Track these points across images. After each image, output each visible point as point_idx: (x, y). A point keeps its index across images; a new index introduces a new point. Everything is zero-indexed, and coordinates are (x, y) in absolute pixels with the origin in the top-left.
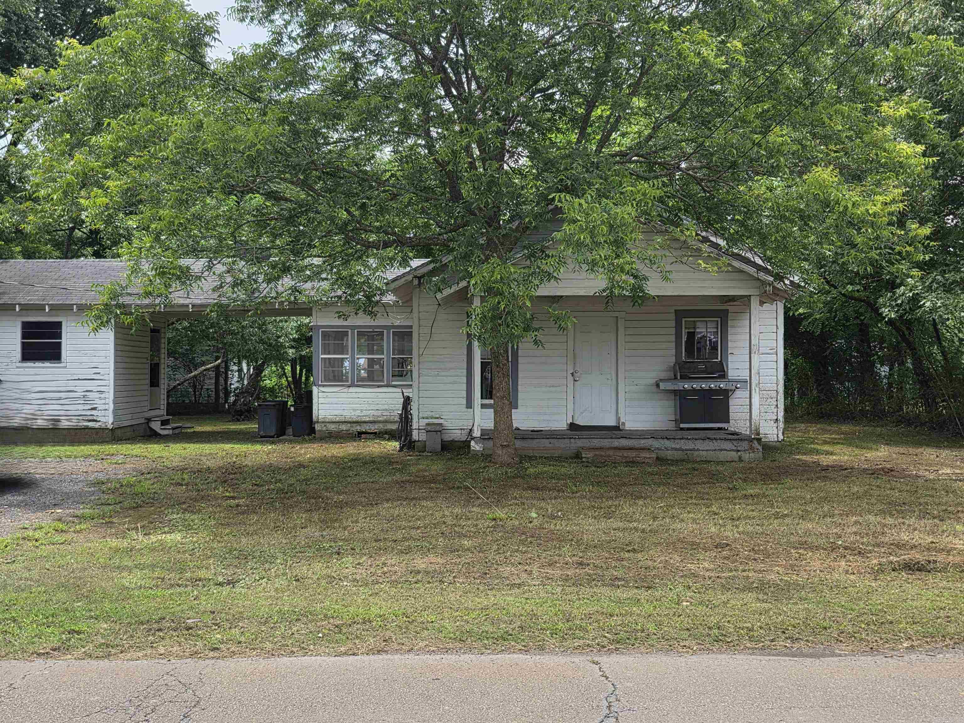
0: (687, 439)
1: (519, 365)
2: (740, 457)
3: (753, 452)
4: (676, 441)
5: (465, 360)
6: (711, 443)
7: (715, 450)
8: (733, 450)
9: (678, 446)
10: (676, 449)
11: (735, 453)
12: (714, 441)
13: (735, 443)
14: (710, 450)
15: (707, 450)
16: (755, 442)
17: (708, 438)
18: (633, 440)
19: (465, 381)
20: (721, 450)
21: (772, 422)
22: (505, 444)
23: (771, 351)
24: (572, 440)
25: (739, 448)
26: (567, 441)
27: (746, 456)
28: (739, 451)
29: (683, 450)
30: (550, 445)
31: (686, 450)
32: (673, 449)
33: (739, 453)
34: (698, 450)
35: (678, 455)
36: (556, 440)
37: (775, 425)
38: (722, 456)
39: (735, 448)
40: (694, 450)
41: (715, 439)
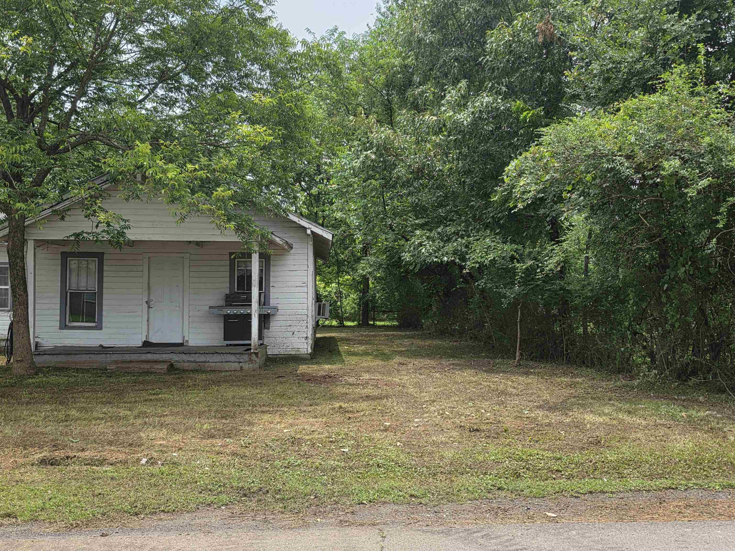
0: (200, 353)
1: (104, 295)
2: (241, 368)
3: (252, 363)
4: (192, 355)
5: (59, 291)
6: (219, 356)
7: (222, 362)
8: (236, 362)
9: (193, 360)
10: (192, 362)
11: (237, 364)
12: (222, 355)
13: (238, 356)
14: (218, 362)
15: (216, 362)
16: (253, 355)
17: (217, 353)
18: (158, 355)
19: (59, 308)
20: (227, 362)
21: (304, 339)
22: (19, 359)
23: (303, 285)
24: (108, 355)
25: (241, 360)
26: (104, 356)
27: (246, 366)
28: (240, 362)
29: (197, 362)
30: (90, 359)
31: (199, 362)
32: (188, 361)
33: (241, 364)
34: (209, 362)
35: (193, 366)
36: (95, 355)
37: (306, 341)
38: (227, 366)
39: (238, 360)
40: (205, 362)
41: (222, 353)
